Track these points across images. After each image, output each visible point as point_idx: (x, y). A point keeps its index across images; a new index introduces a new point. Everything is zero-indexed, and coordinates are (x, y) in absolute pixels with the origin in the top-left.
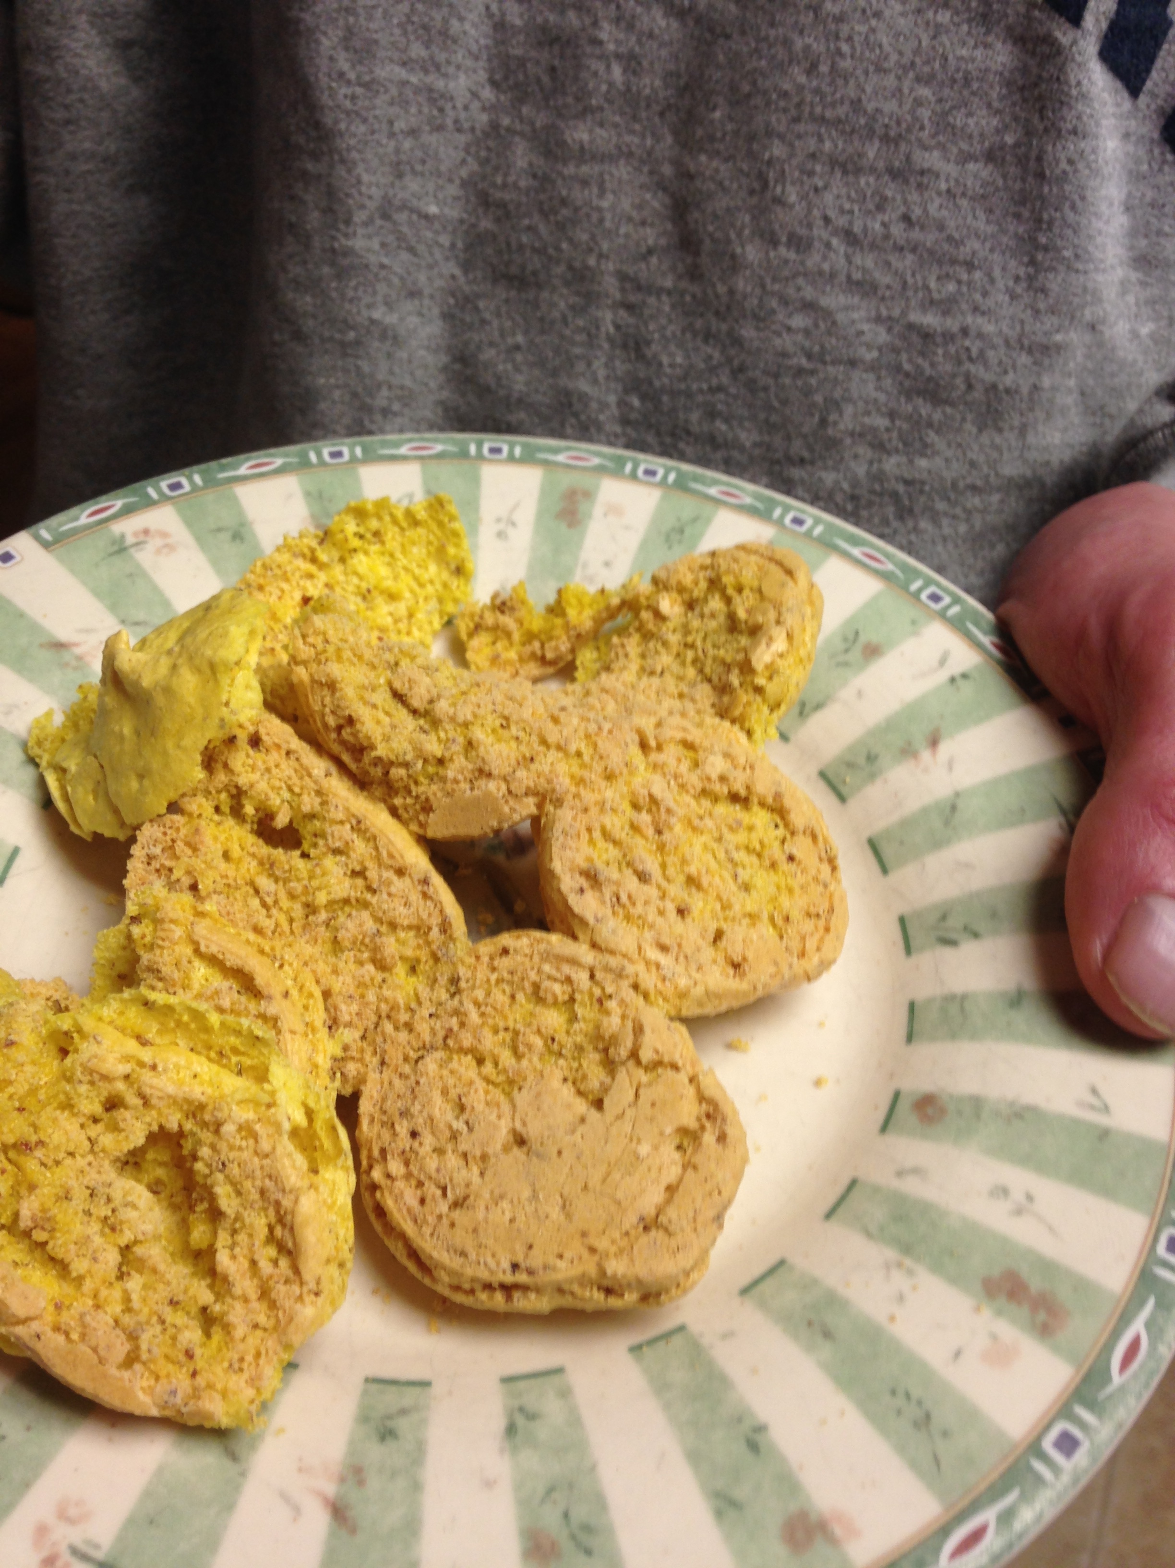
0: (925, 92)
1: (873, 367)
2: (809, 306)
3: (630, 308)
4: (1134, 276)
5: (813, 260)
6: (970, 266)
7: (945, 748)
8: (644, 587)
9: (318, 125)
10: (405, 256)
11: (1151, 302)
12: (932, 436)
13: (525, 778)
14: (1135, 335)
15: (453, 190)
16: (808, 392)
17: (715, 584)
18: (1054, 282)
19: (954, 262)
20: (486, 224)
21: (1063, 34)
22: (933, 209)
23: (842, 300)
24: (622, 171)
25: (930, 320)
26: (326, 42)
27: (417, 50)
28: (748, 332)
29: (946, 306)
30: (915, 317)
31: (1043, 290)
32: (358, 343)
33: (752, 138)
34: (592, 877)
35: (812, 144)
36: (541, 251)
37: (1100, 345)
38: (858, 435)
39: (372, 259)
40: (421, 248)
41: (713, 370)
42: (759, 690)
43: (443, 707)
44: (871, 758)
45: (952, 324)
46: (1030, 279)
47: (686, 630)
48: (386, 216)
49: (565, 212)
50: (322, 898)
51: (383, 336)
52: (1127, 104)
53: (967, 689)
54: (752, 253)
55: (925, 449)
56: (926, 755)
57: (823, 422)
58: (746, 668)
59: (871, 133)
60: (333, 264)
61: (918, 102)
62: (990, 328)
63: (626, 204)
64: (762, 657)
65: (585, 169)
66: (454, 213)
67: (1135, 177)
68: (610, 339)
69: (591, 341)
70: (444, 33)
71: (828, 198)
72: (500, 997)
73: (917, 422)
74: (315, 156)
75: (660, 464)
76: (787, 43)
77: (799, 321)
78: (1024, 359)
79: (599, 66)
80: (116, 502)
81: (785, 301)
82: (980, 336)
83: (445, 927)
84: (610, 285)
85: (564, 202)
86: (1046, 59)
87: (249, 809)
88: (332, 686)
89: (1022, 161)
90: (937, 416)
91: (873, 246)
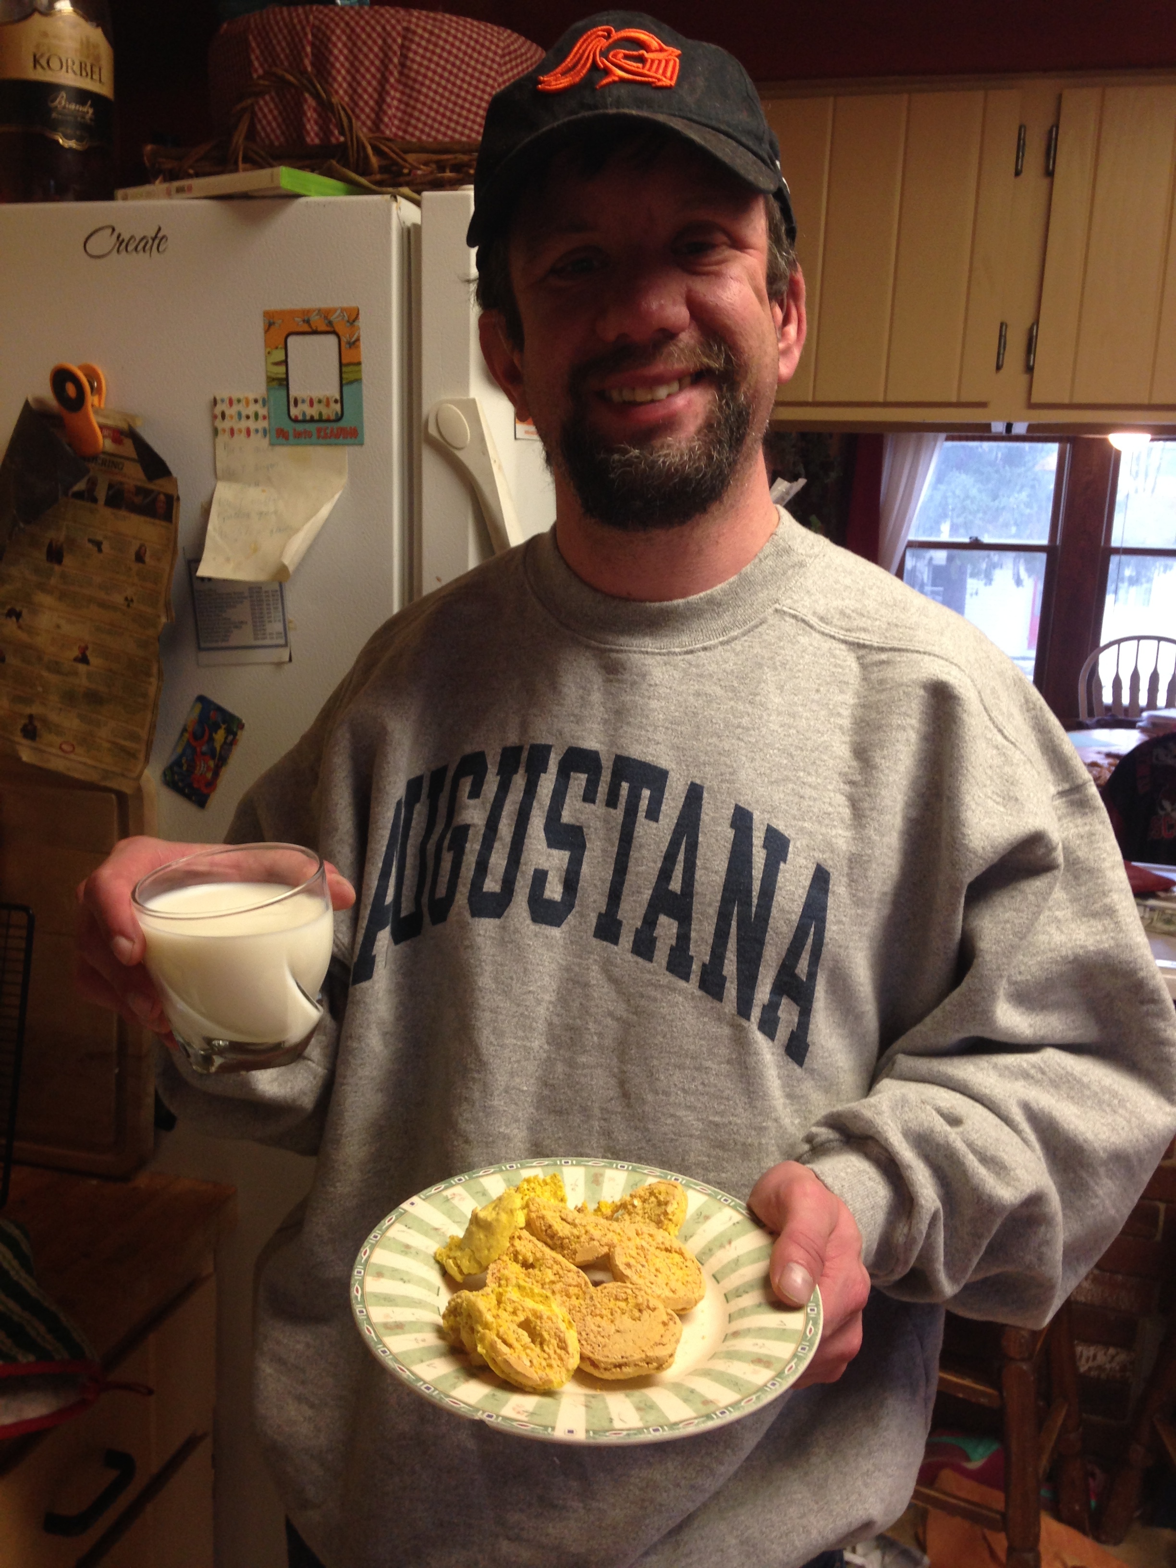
0: (703, 1042)
1: (699, 1137)
2: (672, 1116)
3: (605, 1120)
4: (788, 1102)
5: (672, 1099)
6: (728, 1099)
7: (733, 1244)
8: (628, 1198)
9: (480, 1060)
10: (513, 1106)
11: (796, 1111)
12: (725, 1164)
13: (604, 1240)
14: (793, 1123)
15: (532, 1081)
16: (676, 1148)
17: (652, 1194)
18: (759, 1104)
19: (722, 1098)
20: (546, 1092)
21: (745, 1023)
22: (712, 1079)
23: (684, 1113)
24: (599, 1071)
25: (717, 1119)
26: (485, 1032)
27: (520, 1033)
28: (651, 1126)
29: (722, 1114)
30: (711, 1118)
31: (755, 1107)
32: (493, 1142)
33: (646, 1059)
34: (628, 1265)
35: (667, 1060)
36: (569, 1101)
37: (781, 1127)
38: (698, 1165)
39: (501, 1108)
40: (520, 1103)
41: (639, 1141)
42: (670, 1220)
43: (577, 1221)
44: (710, 1250)
45: (726, 1120)
46: (750, 1103)
47: (644, 1208)
48: (506, 1092)
49: (578, 1087)
50: (547, 1280)
51: (504, 1138)
52: (771, 1043)
53: (739, 1227)
54: (650, 1097)
55: (724, 1169)
56: (727, 1247)
57: (683, 1160)
58: (666, 1213)
59: (687, 1056)
60: (484, 1111)
61: (701, 1046)
62: (739, 1121)
63: (601, 1083)
64: (670, 1209)
65: (585, 1071)
66: (532, 1089)
67: (779, 1067)
68: (598, 1132)
69: (590, 1133)
70: (531, 1027)
71: (675, 1078)
72: (605, 1300)
73: (718, 1158)
74: (479, 1072)
75: (626, 1164)
76: (655, 1029)
77: (669, 1121)
78: (753, 1133)
79: (588, 1036)
80: (442, 1186)
81: (663, 1114)
82: (736, 1124)
83: (586, 1283)
84: (597, 1111)
85: (577, 1083)
86: (741, 1031)
87: (520, 1258)
88: (543, 1218)
89: (739, 1063)
90: (726, 1156)
91: (693, 1093)
